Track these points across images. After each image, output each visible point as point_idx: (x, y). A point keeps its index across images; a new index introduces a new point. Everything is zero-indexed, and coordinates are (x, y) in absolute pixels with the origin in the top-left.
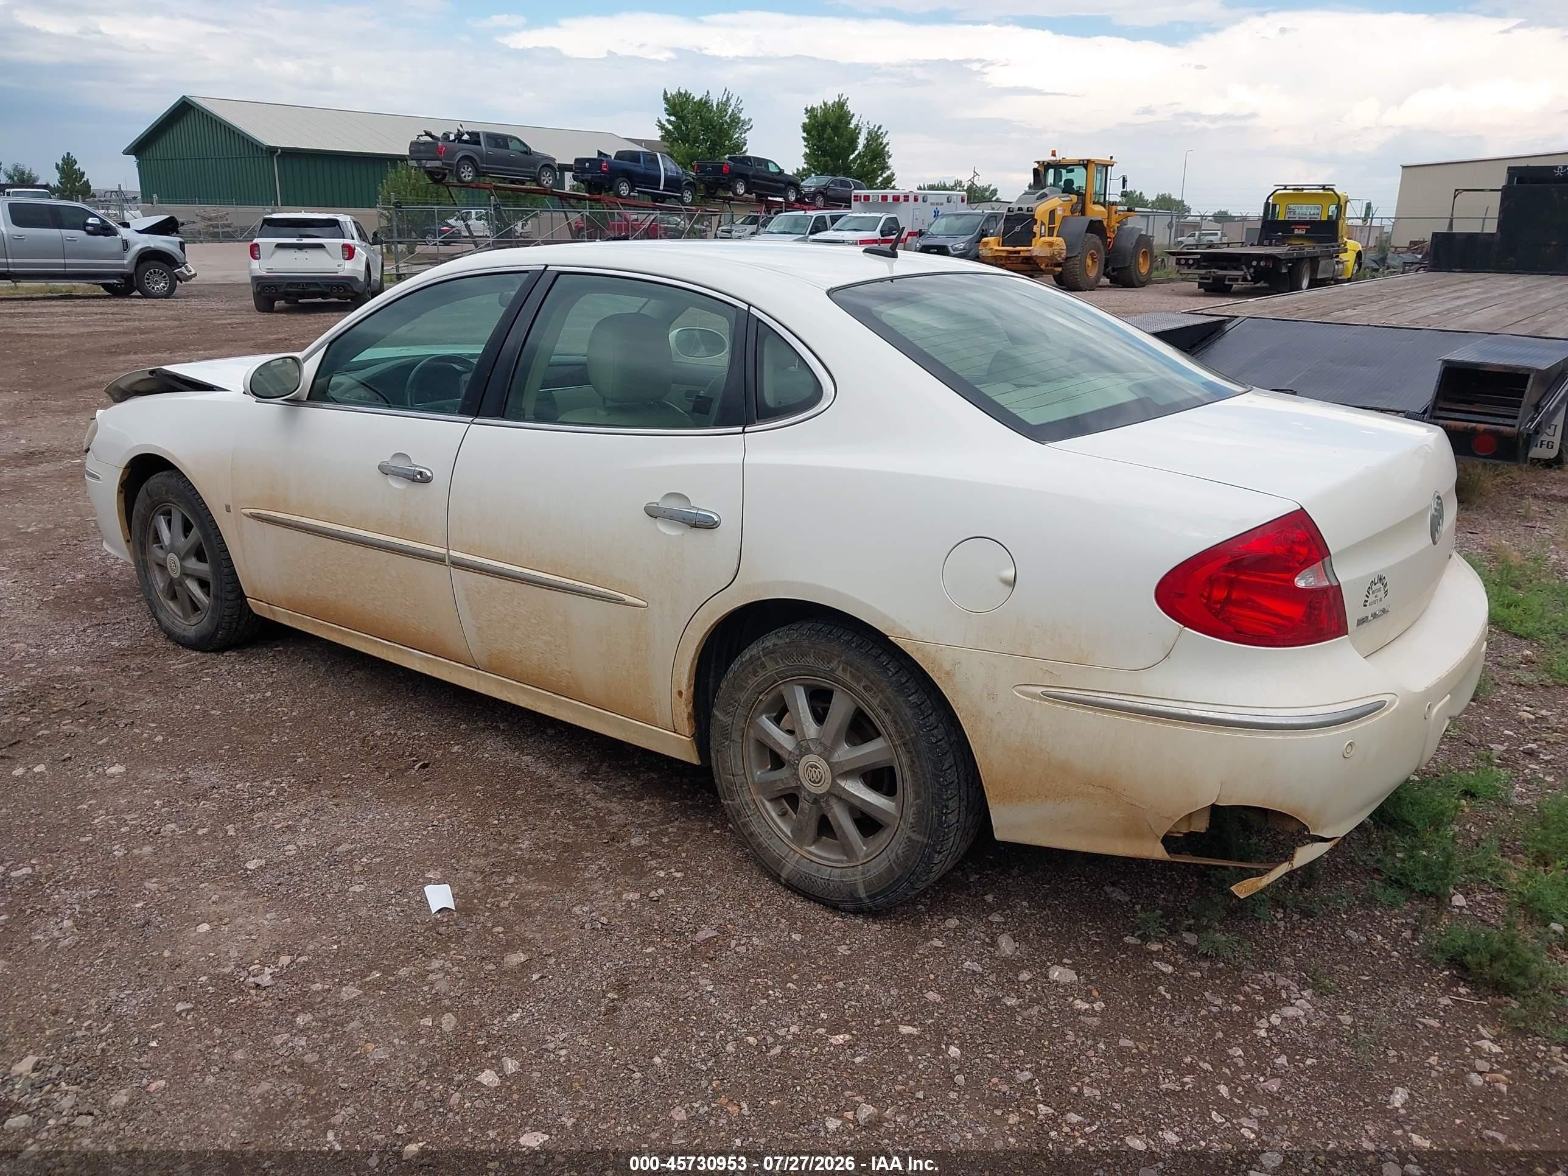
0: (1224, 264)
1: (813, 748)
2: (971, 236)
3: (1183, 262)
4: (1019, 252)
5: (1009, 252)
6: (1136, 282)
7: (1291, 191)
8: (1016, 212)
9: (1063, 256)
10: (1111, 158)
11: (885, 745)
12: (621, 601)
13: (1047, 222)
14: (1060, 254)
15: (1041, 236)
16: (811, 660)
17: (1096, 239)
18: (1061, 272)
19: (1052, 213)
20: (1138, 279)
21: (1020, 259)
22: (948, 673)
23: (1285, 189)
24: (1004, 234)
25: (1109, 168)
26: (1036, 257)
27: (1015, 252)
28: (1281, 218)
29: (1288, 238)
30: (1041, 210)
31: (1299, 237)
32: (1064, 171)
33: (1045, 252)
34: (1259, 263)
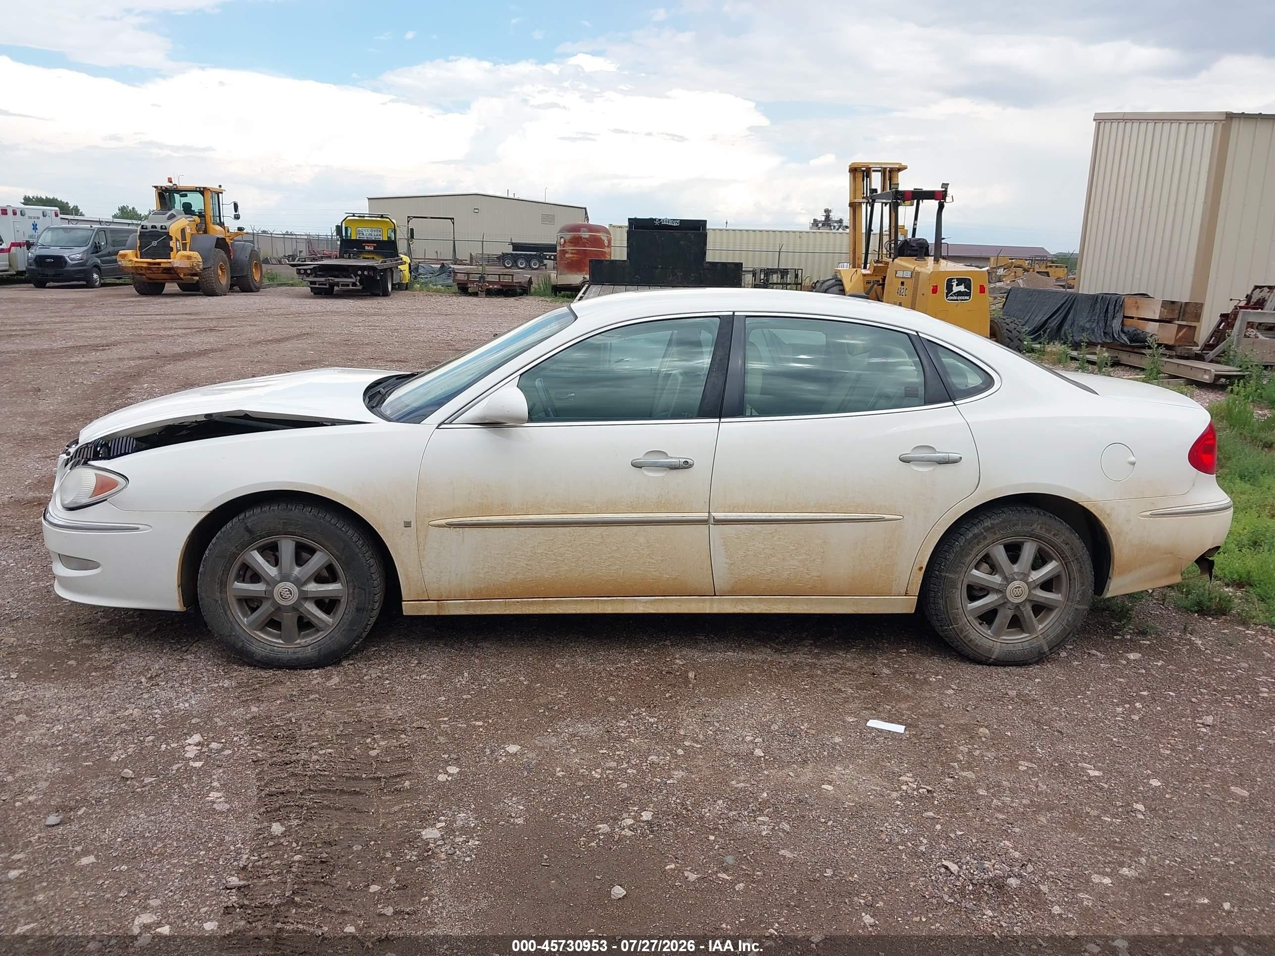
0: (336, 273)
1: (1016, 578)
2: (85, 248)
3: (302, 272)
4: (159, 264)
5: (149, 263)
6: (253, 288)
7: (357, 218)
8: (150, 229)
9: (201, 267)
10: (220, 186)
11: (1057, 564)
12: (883, 520)
13: (180, 239)
14: (198, 265)
15: (178, 251)
16: (1018, 528)
17: (222, 253)
18: (198, 281)
19: (183, 231)
20: (255, 286)
21: (161, 270)
22: (1108, 515)
23: (354, 216)
24: (141, 248)
25: (220, 195)
26: (177, 268)
27: (155, 264)
28: (353, 238)
29: (361, 253)
30: (174, 228)
31: (369, 252)
32: (177, 196)
33: (185, 264)
34: (363, 272)
